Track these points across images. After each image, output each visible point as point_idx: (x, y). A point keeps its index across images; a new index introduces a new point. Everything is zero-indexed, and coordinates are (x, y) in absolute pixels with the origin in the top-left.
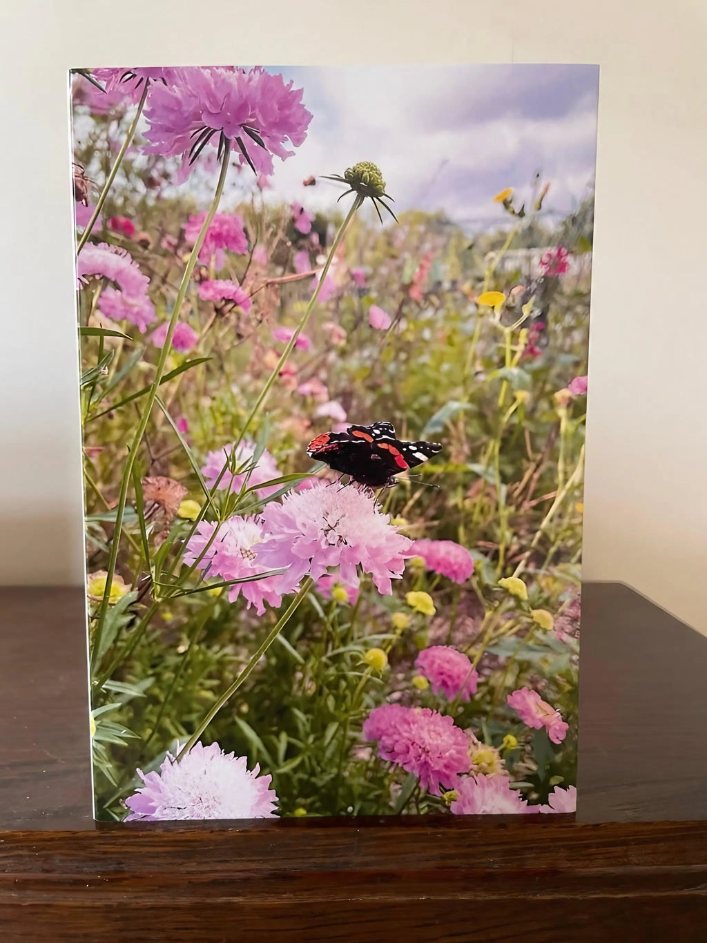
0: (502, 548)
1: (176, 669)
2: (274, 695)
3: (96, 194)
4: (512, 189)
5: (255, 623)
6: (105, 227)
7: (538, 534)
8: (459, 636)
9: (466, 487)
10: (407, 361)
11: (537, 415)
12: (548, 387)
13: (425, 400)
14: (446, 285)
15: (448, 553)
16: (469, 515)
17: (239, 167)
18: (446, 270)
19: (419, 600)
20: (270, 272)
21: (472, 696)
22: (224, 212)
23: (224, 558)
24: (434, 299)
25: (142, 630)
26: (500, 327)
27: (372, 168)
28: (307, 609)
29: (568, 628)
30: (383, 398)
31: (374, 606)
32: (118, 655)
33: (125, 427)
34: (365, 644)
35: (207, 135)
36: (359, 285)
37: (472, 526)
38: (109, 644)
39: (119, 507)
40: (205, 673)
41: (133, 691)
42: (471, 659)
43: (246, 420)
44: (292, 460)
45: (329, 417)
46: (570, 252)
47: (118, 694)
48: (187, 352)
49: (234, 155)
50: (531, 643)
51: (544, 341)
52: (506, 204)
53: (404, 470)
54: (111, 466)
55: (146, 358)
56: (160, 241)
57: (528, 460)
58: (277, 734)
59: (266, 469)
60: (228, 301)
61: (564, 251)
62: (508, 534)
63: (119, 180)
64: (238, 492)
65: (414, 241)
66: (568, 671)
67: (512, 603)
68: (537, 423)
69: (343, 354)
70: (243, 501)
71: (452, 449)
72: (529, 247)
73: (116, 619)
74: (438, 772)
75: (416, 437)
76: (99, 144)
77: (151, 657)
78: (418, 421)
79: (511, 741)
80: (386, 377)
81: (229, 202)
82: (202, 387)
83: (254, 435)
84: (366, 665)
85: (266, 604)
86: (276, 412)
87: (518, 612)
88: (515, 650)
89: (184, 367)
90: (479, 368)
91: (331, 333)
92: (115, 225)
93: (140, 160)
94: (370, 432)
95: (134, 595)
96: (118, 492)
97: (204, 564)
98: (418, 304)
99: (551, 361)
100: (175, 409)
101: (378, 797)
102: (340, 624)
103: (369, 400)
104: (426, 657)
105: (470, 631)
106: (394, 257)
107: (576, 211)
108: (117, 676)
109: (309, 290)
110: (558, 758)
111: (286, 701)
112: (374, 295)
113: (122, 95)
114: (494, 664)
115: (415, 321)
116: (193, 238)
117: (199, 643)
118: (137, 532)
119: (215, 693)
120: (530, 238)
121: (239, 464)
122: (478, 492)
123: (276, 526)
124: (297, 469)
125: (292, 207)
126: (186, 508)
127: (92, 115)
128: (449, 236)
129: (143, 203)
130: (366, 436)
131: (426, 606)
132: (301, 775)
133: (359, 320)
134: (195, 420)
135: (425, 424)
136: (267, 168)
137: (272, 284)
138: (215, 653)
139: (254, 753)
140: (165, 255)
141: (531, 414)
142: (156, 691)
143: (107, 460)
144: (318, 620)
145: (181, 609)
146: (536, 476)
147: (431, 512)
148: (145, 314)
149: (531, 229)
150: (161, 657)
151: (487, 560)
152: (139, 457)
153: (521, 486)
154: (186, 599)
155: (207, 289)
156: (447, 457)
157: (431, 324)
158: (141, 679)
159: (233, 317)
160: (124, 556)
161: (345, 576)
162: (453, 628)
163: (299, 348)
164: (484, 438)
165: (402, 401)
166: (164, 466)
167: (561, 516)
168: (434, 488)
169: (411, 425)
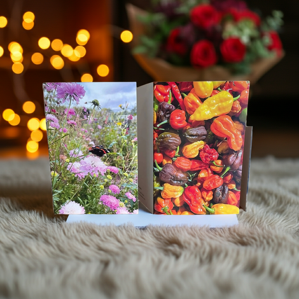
0: (123, 168)
1: (67, 188)
2: (84, 193)
3: (49, 105)
4: (122, 104)
5: (80, 180)
6: (51, 111)
7: (130, 165)
8: (116, 183)
9: (117, 157)
10: (105, 135)
11: (129, 144)
12: (130, 139)
13: (109, 141)
14: (111, 121)
15: (114, 168)
16: (117, 162)
17: (73, 100)
18: (111, 119)
19: (109, 177)
20: (80, 119)
21: (119, 194)
22: (71, 108)
23: (74, 169)
24: (109, 124)
25: (61, 181)
26: (121, 129)
27: (97, 100)
28: (89, 178)
29: (136, 182)
30: (101, 141)
31: (101, 178)
32: (57, 185)
33: (56, 146)
34: (100, 184)
35: (67, 95)
36: (96, 121)
37: (118, 164)
38: (55, 183)
39: (55, 160)
40: (72, 189)
41: (59, 192)
42: (119, 187)
43: (77, 145)
44: (85, 152)
45: (91, 144)
46: (133, 116)
47: (57, 192)
48: (66, 133)
49: (72, 98)
50: (129, 184)
51: (129, 131)
52: (121, 107)
53: (105, 154)
54: (54, 153)
55: (59, 134)
56: (60, 113)
57: (127, 152)
58: (85, 200)
59: (81, 153)
60: (73, 124)
61: (132, 115)
62: (124, 165)
63: (52, 103)
64: (76, 157)
65: (105, 113)
66: (136, 189)
67: (125, 177)
68: (129, 145)
69: (93, 133)
70: (77, 159)
71: (114, 150)
72: (125, 115)
73: (56, 179)
74: (113, 207)
75: (107, 148)
76: (49, 96)
77: (62, 186)
78: (108, 145)
79: (126, 201)
80: (101, 137)
81: (72, 106)
82: (69, 139)
83: (78, 147)
84: (100, 188)
85: (82, 177)
86: (82, 143)
87: (127, 179)
88: (127, 185)
89: (65, 135)
90: (118, 136)
91: (91, 130)
92: (52, 111)
93: (56, 99)
94: (99, 147)
95: (59, 175)
96: (55, 157)
97: (71, 170)
98: (106, 124)
99: (130, 135)
100: (64, 143)
101: (103, 211)
102: (95, 181)
103: (99, 141)
104: (111, 186)
105: (118, 182)
106: (102, 116)
107: (133, 108)
108: (56, 189)
109: (87, 122)
110: (135, 204)
111: (86, 194)
112: (98, 123)
113: (52, 88)
114: (123, 188)
115: (106, 128)
116: (66, 113)
117: (70, 184)
118: (59, 164)
119: (74, 192)
120: (125, 113)
121: (76, 152)
122: (119, 158)
123: (83, 164)
124: (86, 153)
125: (83, 107)
126: (67, 160)
127: (47, 91)
128: (111, 113)
129: (57, 107)
130: (98, 148)
131: (111, 178)
132: (89, 207)
133: (96, 127)
134: (68, 145)
135: (109, 146)
136: (78, 100)
137: (80, 121)
138: (73, 185)
139: (81, 203)
140: (61, 116)
141: (127, 144)
142: (63, 192)
143: (53, 152)
144: (91, 180)
145: (67, 178)
146: (129, 155)
147: (111, 161)
148: (58, 126)
149: (125, 112)
150: (64, 186)
151: (121, 170)
152: (58, 151)
153: (126, 157)
154: (68, 176)
155: (69, 122)
156: (113, 152)
157: (109, 128)
158: (61, 190)
159: (74, 127)
160: (57, 168)
161: (96, 172)
162: (115, 182)
163: (86, 132)
164: (119, 148)
165: (104, 142)
166: (63, 153)
167: (134, 162)
168: (111, 157)
169: (106, 146)
